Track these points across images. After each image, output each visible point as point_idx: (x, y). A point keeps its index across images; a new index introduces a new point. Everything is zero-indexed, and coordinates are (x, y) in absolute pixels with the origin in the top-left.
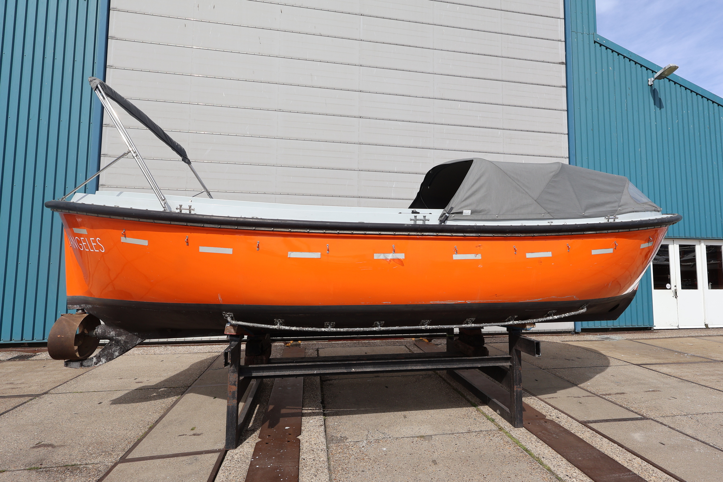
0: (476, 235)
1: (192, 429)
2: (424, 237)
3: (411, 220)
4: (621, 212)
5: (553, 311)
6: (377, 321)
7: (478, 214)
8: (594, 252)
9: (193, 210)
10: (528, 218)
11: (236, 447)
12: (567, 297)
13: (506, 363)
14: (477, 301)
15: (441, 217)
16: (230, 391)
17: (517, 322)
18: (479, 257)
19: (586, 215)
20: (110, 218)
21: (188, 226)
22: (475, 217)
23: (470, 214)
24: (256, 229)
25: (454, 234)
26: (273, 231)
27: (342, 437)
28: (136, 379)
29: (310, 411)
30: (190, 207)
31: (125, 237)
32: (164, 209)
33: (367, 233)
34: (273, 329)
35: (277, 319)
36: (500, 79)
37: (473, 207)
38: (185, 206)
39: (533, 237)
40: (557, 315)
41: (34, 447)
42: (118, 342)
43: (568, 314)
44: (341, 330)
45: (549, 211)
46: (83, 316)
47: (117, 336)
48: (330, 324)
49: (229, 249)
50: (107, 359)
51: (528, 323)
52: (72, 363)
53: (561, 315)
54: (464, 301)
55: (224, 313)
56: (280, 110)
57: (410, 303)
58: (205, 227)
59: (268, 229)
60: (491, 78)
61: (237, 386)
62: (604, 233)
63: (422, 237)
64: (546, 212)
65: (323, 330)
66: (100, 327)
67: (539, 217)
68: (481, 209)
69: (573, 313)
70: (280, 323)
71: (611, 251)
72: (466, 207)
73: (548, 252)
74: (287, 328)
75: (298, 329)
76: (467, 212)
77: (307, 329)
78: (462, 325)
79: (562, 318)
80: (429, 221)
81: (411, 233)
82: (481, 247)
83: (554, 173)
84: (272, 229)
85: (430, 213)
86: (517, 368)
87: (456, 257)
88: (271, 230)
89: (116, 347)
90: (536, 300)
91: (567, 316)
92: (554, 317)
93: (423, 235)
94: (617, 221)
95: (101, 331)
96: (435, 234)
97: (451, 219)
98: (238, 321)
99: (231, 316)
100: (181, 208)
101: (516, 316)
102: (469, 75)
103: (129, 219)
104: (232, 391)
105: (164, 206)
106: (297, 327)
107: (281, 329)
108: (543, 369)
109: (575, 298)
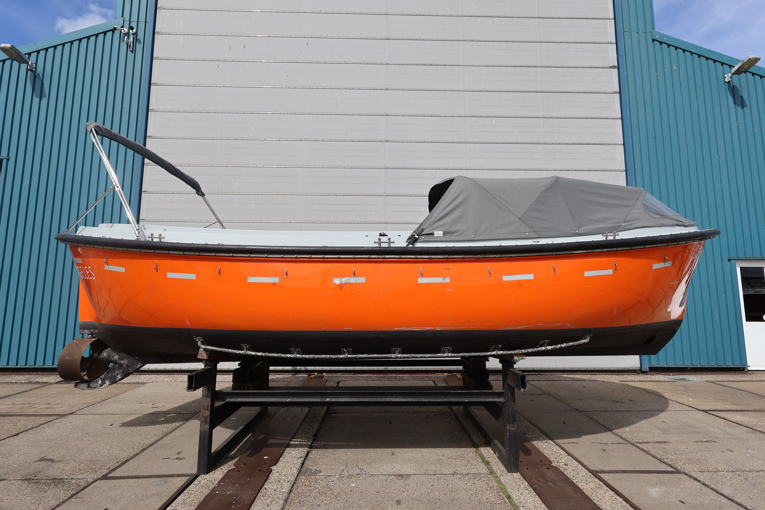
0: (444, 257)
1: (178, 454)
2: (386, 260)
3: (375, 243)
4: (625, 228)
5: (546, 341)
6: (343, 348)
7: (451, 235)
8: (587, 274)
9: (163, 238)
10: (509, 237)
11: (207, 473)
12: (558, 325)
13: (499, 398)
14: (448, 328)
15: (409, 239)
16: (203, 416)
17: (501, 352)
18: (447, 280)
19: (580, 232)
20: (94, 247)
21: (155, 253)
22: (447, 238)
23: (442, 236)
24: (216, 255)
25: (418, 257)
26: (232, 256)
27: (316, 471)
28: (154, 404)
29: (298, 443)
30: (160, 235)
31: (108, 265)
32: (137, 238)
33: (326, 256)
34: (239, 354)
35: (243, 344)
36: (540, 90)
37: (446, 228)
38: (156, 235)
39: (511, 258)
40: (551, 345)
41: (37, 461)
42: (121, 365)
43: (565, 344)
44: (307, 356)
45: (535, 229)
46: (92, 340)
47: (120, 360)
48: (295, 350)
49: (193, 274)
50: (110, 382)
51: (515, 353)
52: (80, 384)
53: (556, 346)
54: (433, 328)
55: (194, 338)
57: (373, 329)
58: (170, 254)
59: (228, 255)
60: (530, 90)
61: (209, 411)
62: (598, 252)
63: (384, 260)
64: (531, 231)
65: (289, 356)
66: (106, 351)
67: (523, 236)
68: (455, 230)
69: (571, 343)
70: (247, 348)
71: (610, 272)
72: (437, 228)
73: (529, 275)
74: (253, 353)
75: (264, 354)
76: (439, 233)
77: (272, 355)
78: (437, 354)
79: (557, 349)
80: (394, 243)
81: (372, 256)
82: (450, 270)
83: (544, 187)
84: (232, 254)
85: (399, 236)
86: (510, 404)
87: (421, 280)
88: (230, 255)
89: (119, 371)
90: (519, 327)
91: (563, 346)
92: (548, 347)
93: (384, 258)
94: (617, 238)
95: (106, 354)
96: (397, 257)
97: (421, 240)
98: (208, 345)
99: (201, 340)
100: (153, 237)
101: (500, 346)
102: (504, 89)
103: (108, 248)
104: (204, 416)
105: (137, 235)
106: (263, 352)
107: (248, 355)
108: (579, 412)
109: (569, 326)
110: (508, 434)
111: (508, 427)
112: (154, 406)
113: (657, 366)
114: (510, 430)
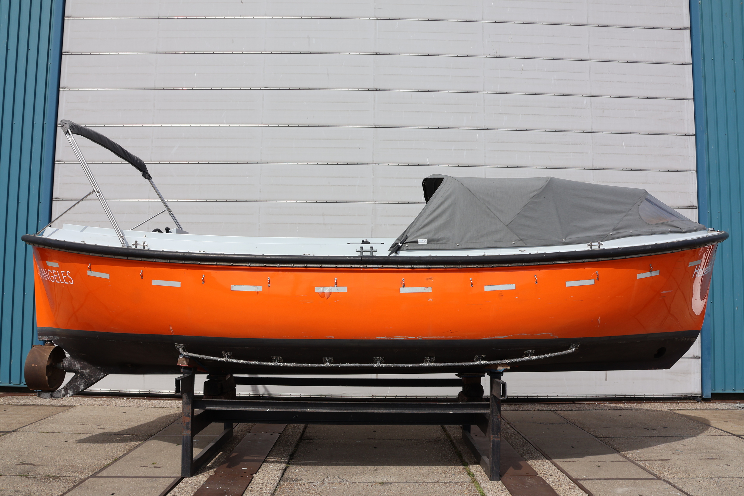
0: (426, 267)
1: (153, 464)
2: (368, 269)
3: (357, 252)
4: (612, 236)
5: (531, 351)
6: (325, 357)
7: (436, 243)
8: (569, 284)
9: (147, 245)
10: (494, 246)
11: (191, 476)
12: (539, 335)
13: (485, 410)
14: (429, 338)
15: (392, 247)
16: (184, 422)
17: (485, 362)
18: (429, 290)
19: (567, 241)
20: (79, 253)
21: (142, 261)
22: (431, 246)
23: (426, 244)
24: (201, 263)
25: (401, 266)
26: (216, 265)
27: (297, 479)
28: (98, 426)
29: (274, 460)
30: (144, 243)
31: (91, 271)
32: (122, 245)
33: (308, 266)
34: (221, 362)
35: (225, 351)
36: (585, 22)
37: (430, 236)
38: (140, 242)
39: (493, 268)
40: (535, 356)
41: (18, 464)
42: (82, 375)
43: (550, 354)
44: (288, 365)
45: (522, 238)
46: (52, 348)
47: (82, 370)
48: (276, 358)
49: (178, 282)
50: (73, 392)
51: (498, 363)
52: (43, 393)
53: (540, 356)
54: (415, 337)
55: (176, 345)
56: (266, 88)
57: (355, 338)
58: (156, 262)
59: (212, 264)
60: (571, 22)
61: (190, 417)
62: (579, 262)
63: (366, 269)
64: (517, 239)
65: (270, 364)
66: (66, 360)
67: (509, 244)
68: (439, 238)
69: (556, 353)
70: (228, 356)
71: (591, 282)
72: (422, 236)
73: (511, 285)
74: (235, 361)
75: (245, 362)
76: (423, 241)
77: (254, 362)
78: (419, 364)
79: (541, 359)
80: (376, 252)
81: (354, 266)
82: (432, 280)
83: (535, 192)
84: (216, 263)
85: (382, 243)
86: (495, 415)
87: (403, 290)
88: (214, 264)
89: (82, 381)
90: (501, 337)
91: (548, 356)
92: (532, 357)
93: (366, 268)
94: (602, 247)
95: (67, 363)
96: (379, 266)
97: (405, 248)
98: (189, 352)
99: (182, 347)
101: (484, 356)
103: (94, 254)
104: (186, 422)
105: (122, 242)
106: (244, 360)
107: (229, 362)
109: (552, 335)
110: (492, 445)
111: (492, 437)
112: (99, 427)
113: (723, 392)
114: (494, 441)
